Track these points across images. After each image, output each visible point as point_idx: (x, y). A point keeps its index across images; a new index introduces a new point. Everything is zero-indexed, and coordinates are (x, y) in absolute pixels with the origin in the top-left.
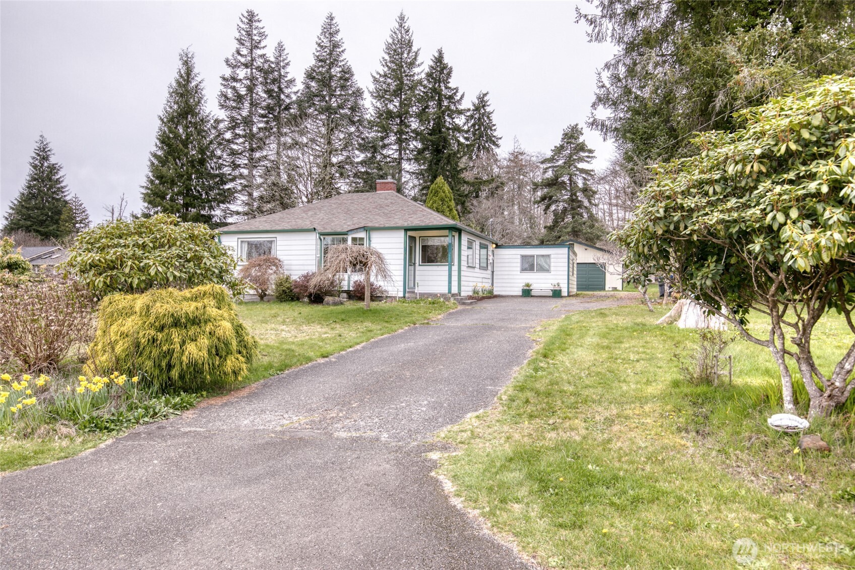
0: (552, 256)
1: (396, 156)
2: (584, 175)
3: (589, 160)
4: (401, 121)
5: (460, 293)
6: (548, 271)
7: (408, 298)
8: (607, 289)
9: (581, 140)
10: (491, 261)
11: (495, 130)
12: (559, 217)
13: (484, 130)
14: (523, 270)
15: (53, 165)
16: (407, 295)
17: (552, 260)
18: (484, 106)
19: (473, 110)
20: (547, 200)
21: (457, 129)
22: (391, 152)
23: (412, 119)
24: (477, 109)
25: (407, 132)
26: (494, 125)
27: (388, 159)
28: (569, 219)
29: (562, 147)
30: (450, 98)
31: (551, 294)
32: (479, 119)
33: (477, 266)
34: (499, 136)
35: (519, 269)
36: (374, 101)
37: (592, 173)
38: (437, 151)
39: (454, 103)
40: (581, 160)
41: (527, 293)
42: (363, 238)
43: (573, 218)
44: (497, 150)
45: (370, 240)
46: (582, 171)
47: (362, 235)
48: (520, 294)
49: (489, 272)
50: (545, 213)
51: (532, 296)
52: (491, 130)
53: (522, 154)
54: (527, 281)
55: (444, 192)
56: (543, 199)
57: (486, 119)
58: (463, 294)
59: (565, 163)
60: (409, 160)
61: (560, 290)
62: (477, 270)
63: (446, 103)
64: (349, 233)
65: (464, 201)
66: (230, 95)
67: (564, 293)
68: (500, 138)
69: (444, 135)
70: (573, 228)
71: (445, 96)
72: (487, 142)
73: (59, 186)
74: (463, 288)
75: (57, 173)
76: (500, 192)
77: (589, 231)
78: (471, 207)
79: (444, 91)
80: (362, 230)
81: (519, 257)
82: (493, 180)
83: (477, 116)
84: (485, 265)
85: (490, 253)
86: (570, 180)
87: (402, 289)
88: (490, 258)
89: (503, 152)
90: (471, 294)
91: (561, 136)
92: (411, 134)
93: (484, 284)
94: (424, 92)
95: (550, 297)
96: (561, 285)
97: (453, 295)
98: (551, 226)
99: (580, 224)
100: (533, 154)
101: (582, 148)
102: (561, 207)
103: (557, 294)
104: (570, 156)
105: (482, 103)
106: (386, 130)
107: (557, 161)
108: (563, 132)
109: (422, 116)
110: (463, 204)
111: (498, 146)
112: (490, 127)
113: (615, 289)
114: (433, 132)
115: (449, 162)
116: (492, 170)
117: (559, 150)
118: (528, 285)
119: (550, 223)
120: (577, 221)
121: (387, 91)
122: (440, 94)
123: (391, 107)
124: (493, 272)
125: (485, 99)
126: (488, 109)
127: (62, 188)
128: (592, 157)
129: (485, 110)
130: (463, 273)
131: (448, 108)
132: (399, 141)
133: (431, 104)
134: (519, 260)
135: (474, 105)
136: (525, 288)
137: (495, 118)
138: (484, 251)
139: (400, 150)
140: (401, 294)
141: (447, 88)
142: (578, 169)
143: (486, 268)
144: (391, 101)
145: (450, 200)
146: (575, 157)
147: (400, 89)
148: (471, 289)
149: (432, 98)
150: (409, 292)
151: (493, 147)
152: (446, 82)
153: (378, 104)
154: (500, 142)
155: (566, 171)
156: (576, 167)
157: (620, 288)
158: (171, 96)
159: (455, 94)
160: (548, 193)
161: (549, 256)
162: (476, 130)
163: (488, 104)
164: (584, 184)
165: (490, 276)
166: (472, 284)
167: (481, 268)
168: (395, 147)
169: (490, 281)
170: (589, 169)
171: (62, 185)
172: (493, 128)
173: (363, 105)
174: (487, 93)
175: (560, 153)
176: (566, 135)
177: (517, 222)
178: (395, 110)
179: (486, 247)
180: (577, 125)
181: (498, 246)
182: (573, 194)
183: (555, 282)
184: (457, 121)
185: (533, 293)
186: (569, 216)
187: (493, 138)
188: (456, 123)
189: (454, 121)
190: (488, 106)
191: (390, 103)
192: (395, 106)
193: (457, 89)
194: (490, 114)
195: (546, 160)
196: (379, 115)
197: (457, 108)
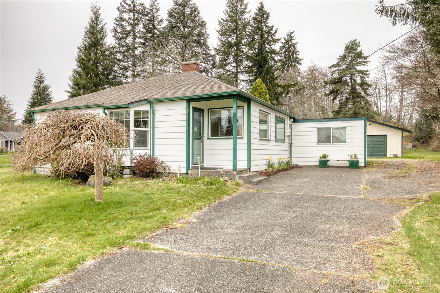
0: (348, 128)
1: (234, 70)
2: (361, 75)
3: (365, 63)
4: (237, 48)
5: (249, 169)
6: (345, 142)
7: (192, 174)
8: (388, 156)
9: (359, 50)
10: (289, 134)
11: (298, 54)
12: (342, 105)
13: (292, 55)
14: (320, 141)
15: (46, 86)
16: (190, 172)
17: (348, 132)
18: (291, 40)
19: (285, 43)
20: (335, 93)
21: (273, 52)
22: (231, 68)
23: (244, 47)
24: (287, 42)
25: (241, 56)
26: (298, 51)
27: (229, 73)
28: (350, 105)
29: (345, 56)
30: (268, 32)
31: (348, 164)
32: (288, 48)
33: (273, 138)
34: (301, 58)
35: (316, 141)
36: (220, 37)
37: (367, 73)
38: (261, 67)
39: (271, 36)
40: (360, 64)
41: (324, 163)
42: (147, 112)
43: (353, 104)
44: (299, 67)
45: (154, 114)
46: (361, 72)
47: (146, 108)
48: (317, 164)
49: (287, 144)
50: (333, 102)
51: (329, 167)
52: (296, 54)
53: (316, 70)
54: (324, 152)
55: (262, 89)
56: (331, 92)
57: (292, 47)
58: (253, 169)
59: (347, 67)
60: (242, 72)
61: (358, 162)
62: (273, 143)
63: (265, 36)
64: (130, 106)
65: (278, 98)
66: (119, 30)
67: (362, 164)
68: (302, 59)
69: (264, 56)
70: (354, 111)
71: (265, 31)
72: (293, 62)
73: (49, 97)
74: (253, 163)
75: (48, 90)
76: (301, 92)
77: (366, 113)
78: (283, 102)
79: (265, 29)
80: (145, 102)
81: (316, 129)
82: (297, 84)
83: (287, 46)
84: (283, 138)
85: (287, 126)
86: (351, 78)
87: (184, 165)
88: (288, 131)
89: (304, 67)
90: (264, 167)
91: (344, 49)
92: (244, 56)
93: (281, 156)
94: (251, 30)
95: (346, 167)
96: (358, 156)
97: (239, 172)
98: (337, 111)
99: (360, 108)
100: (323, 68)
101: (360, 55)
102: (344, 98)
103: (354, 165)
104: (351, 61)
105: (290, 38)
106: (227, 54)
107: (342, 66)
108: (345, 46)
109: (250, 45)
110: (277, 99)
111: (300, 64)
112: (295, 52)
113: (396, 156)
114: (258, 54)
115: (267, 73)
116: (297, 79)
117: (342, 58)
118: (325, 156)
119: (336, 108)
120: (357, 106)
121: (228, 30)
122: (261, 30)
123: (230, 39)
124: (291, 144)
125: (292, 35)
126: (294, 42)
127: (50, 98)
128: (367, 62)
129: (292, 42)
130: (253, 147)
131: (267, 39)
132: (236, 61)
133: (256, 37)
134: (316, 133)
135: (285, 40)
136: (322, 159)
137: (298, 47)
138: (280, 126)
139: (236, 67)
140: (184, 171)
141: (266, 26)
142: (357, 71)
143: (283, 141)
144: (230, 36)
145: (266, 94)
146: (354, 62)
147: (236, 29)
148: (265, 162)
149: (257, 33)
150: (193, 168)
151: (297, 65)
152: (266, 23)
153: (222, 39)
154: (302, 62)
155: (348, 72)
156: (355, 69)
157: (400, 154)
158: (86, 34)
159: (271, 29)
160: (335, 88)
161: (345, 128)
162: (286, 55)
163: (294, 38)
164: (362, 80)
165: (287, 148)
166: (266, 157)
167: (277, 140)
168: (233, 65)
169: (288, 152)
170: (365, 70)
171: (51, 97)
172: (297, 53)
173: (205, 32)
174: (293, 32)
175: (343, 60)
176: (347, 47)
177: (313, 111)
178: (233, 41)
179: (283, 121)
180: (356, 40)
181: (295, 120)
182: (353, 88)
183: (353, 153)
184: (273, 47)
185: (330, 164)
186: (350, 104)
187: (297, 60)
188: (273, 48)
189: (271, 47)
190: (294, 39)
191: (230, 37)
192: (233, 39)
193: (272, 27)
194: (295, 44)
195: (333, 66)
196: (223, 45)
197: (273, 39)
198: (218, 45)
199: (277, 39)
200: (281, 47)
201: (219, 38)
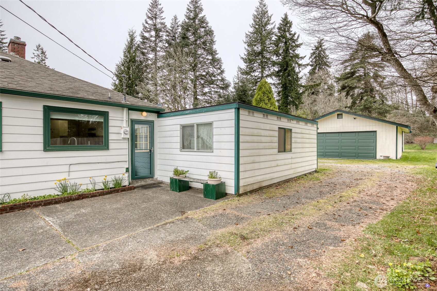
0: (215, 125)
1: (260, 75)
4: (262, 56)
8: (378, 157)
11: (328, 58)
12: (355, 100)
13: (322, 59)
17: (215, 131)
18: (321, 46)
19: (315, 49)
20: (348, 88)
22: (257, 74)
24: (317, 48)
25: (266, 62)
26: (328, 56)
27: (256, 78)
30: (291, 39)
32: (319, 54)
34: (331, 62)
35: (178, 146)
36: (247, 47)
39: (294, 42)
44: (329, 70)
52: (326, 59)
57: (322, 53)
69: (286, 60)
70: (365, 105)
72: (323, 65)
79: (289, 36)
81: (178, 127)
83: (317, 52)
86: (365, 72)
99: (370, 102)
102: (356, 93)
111: (330, 67)
112: (325, 57)
113: (387, 159)
120: (367, 100)
122: (286, 38)
125: (322, 42)
129: (322, 48)
133: (281, 44)
137: (328, 52)
139: (262, 72)
141: (290, 34)
142: (371, 64)
151: (328, 68)
152: (289, 31)
153: (249, 48)
154: (331, 65)
159: (294, 36)
160: (346, 83)
161: (211, 124)
162: (317, 60)
163: (324, 44)
168: (259, 70)
174: (323, 39)
178: (259, 50)
187: (327, 63)
188: (296, 53)
189: (295, 52)
190: (324, 46)
191: (255, 46)
192: (258, 48)
193: (295, 34)
194: (325, 50)
195: (346, 61)
196: (249, 54)
197: (295, 44)
198: (245, 55)
199: (299, 44)
200: (312, 53)
201: (245, 48)
